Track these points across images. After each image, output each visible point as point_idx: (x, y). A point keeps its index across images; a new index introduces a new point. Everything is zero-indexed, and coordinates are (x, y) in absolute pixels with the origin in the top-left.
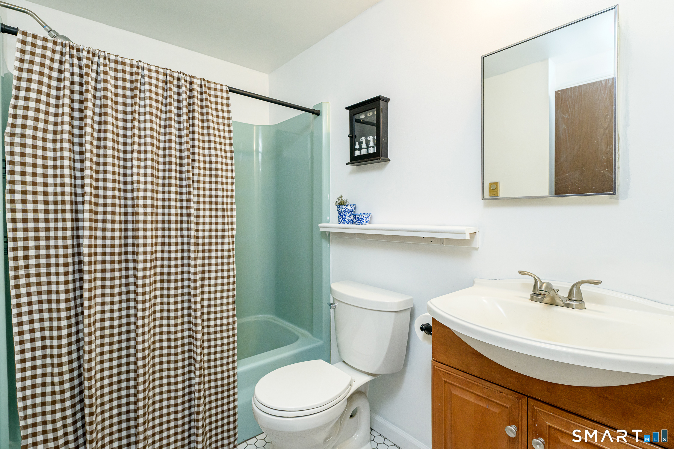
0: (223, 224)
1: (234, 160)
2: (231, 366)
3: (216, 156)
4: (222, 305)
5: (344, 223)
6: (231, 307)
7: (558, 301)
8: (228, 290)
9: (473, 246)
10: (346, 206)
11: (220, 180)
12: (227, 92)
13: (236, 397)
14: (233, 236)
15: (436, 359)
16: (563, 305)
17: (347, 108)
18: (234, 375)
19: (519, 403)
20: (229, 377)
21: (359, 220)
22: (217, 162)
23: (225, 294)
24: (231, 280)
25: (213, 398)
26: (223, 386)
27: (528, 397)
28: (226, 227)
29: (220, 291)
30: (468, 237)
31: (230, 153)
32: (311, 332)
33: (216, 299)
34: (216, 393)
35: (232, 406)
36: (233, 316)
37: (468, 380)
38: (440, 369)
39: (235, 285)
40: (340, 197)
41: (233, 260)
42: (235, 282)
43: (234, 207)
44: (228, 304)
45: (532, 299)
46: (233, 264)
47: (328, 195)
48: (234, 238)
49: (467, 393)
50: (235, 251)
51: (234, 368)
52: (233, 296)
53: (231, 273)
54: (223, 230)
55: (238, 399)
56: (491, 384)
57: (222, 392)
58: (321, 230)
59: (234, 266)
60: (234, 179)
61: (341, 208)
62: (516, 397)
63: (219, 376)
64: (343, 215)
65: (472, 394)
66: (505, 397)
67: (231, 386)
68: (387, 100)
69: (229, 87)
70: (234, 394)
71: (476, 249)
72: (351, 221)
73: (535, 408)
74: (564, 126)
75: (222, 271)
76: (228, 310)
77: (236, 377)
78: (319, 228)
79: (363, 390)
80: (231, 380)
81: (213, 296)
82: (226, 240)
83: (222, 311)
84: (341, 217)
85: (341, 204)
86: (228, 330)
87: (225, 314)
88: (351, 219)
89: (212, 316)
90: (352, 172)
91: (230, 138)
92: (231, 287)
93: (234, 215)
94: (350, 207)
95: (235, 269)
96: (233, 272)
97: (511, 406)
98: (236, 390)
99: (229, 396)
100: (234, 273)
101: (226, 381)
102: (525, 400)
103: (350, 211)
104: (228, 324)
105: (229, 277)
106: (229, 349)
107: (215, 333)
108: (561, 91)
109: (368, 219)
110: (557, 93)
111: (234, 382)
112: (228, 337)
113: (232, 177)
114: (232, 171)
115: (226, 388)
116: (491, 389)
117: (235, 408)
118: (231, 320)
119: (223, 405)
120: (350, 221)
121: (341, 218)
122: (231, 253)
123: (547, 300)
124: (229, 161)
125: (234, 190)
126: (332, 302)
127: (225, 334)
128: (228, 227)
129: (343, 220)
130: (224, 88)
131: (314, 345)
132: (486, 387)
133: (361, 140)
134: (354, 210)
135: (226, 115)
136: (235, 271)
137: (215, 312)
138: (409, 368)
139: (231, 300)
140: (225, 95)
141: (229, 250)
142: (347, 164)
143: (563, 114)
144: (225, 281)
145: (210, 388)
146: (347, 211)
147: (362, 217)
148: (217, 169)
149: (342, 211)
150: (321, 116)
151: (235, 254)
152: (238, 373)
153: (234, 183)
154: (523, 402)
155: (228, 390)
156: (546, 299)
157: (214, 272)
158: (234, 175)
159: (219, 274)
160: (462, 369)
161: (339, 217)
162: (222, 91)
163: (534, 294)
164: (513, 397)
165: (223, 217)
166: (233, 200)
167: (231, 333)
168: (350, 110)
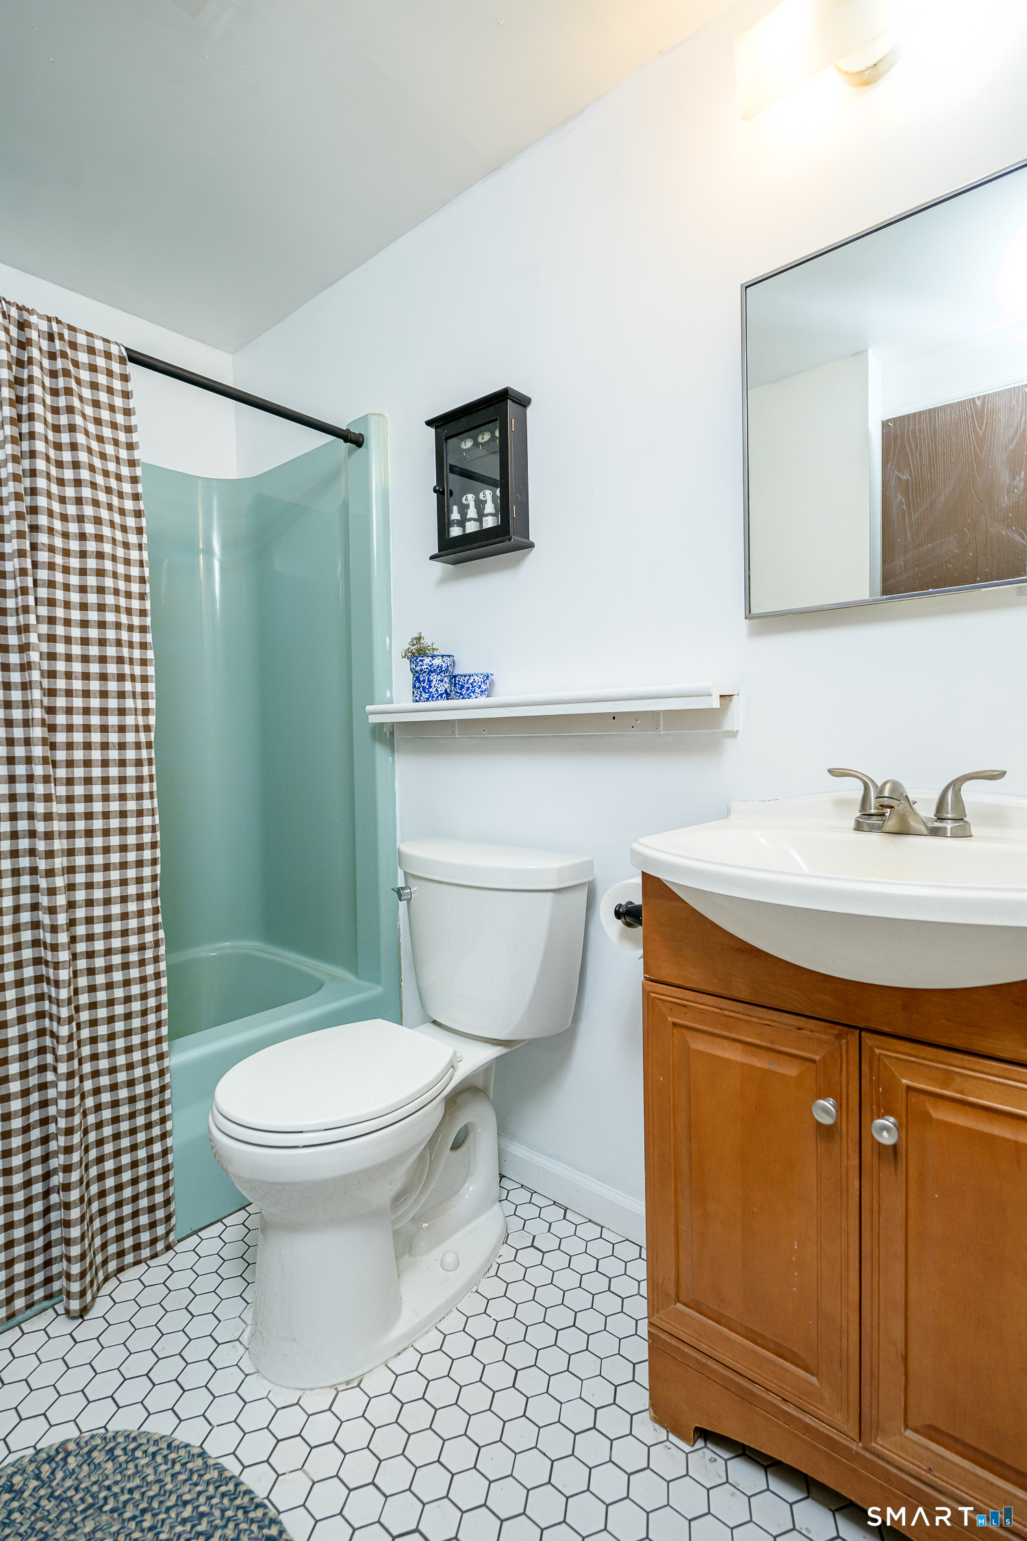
0: (121, 695)
1: (145, 535)
2: (152, 1051)
3: (98, 521)
4: (124, 899)
5: (428, 699)
6: (148, 904)
7: (914, 824)
8: (140, 864)
9: (728, 726)
10: (430, 659)
11: (109, 582)
12: (122, 361)
13: (169, 1126)
14: (147, 728)
15: (652, 978)
16: (925, 832)
17: (429, 423)
18: (162, 1073)
19: (841, 1046)
20: (147, 1078)
21: (462, 687)
22: (99, 538)
23: (131, 873)
24: (147, 838)
25: (108, 1131)
26: (132, 1100)
27: (861, 1029)
28: (129, 703)
29: (118, 865)
30: (715, 703)
31: (136, 517)
32: (355, 970)
33: (107, 884)
34: (116, 1120)
35: (157, 1148)
36: (156, 927)
37: (727, 1013)
38: (662, 997)
39: (158, 851)
40: (416, 638)
41: (151, 787)
42: (156, 842)
43: (150, 654)
44: (140, 897)
45: (859, 827)
46: (152, 797)
47: (387, 639)
48: (153, 734)
49: (726, 1042)
50: (154, 767)
51: (160, 1057)
52: (154, 878)
53: (147, 821)
54: (122, 712)
55: (174, 1132)
56: (778, 1013)
57: (132, 1116)
58: (373, 719)
59: (152, 803)
60: (148, 585)
61: (420, 663)
62: (835, 1035)
63: (122, 1077)
64: (424, 681)
65: (736, 1044)
66: (810, 1038)
67: (155, 1100)
68: (524, 402)
69: (127, 349)
70: (163, 1120)
71: (733, 734)
72: (444, 695)
73: (877, 1051)
74: (899, 497)
75: (123, 814)
76: (140, 914)
77: (167, 1079)
78: (367, 715)
79: (479, 1083)
80: (155, 1084)
81: (98, 877)
82: (130, 737)
83: (124, 916)
84: (421, 685)
85: (417, 652)
86: (142, 963)
87: (133, 923)
88: (444, 689)
89: (99, 928)
90: (445, 580)
91: (134, 480)
92: (147, 855)
93: (149, 674)
94: (440, 660)
95: (157, 811)
96: (150, 818)
97: (824, 1057)
98: (168, 1110)
99: (149, 1126)
100: (154, 821)
101: (140, 1089)
102: (853, 1037)
103: (440, 670)
104: (142, 947)
105: (140, 830)
106: (147, 1009)
107: (109, 969)
108: (895, 420)
109: (484, 687)
110: (885, 424)
111: (163, 1089)
112: (143, 980)
113: (142, 580)
114: (141, 564)
115: (140, 1105)
116: (779, 1025)
117: (165, 1153)
118: (149, 937)
119: (134, 1148)
120: (441, 695)
121: (419, 688)
122: (145, 771)
123: (891, 824)
124: (133, 539)
125: (149, 613)
126: (401, 884)
127: (134, 973)
128: (135, 703)
129: (425, 692)
130: (114, 350)
131: (360, 997)
132: (768, 1022)
133: (464, 502)
134: (450, 668)
135: (120, 419)
136: (157, 817)
137: (107, 919)
138: (584, 1026)
139: (147, 888)
140: (116, 367)
141: (139, 763)
142: (432, 558)
143: (899, 470)
144: (131, 839)
145: (98, 1108)
146: (435, 671)
147: (470, 681)
148: (100, 555)
149: (421, 670)
150: (367, 448)
151: (154, 772)
152: (171, 1068)
153: (148, 595)
154: (850, 1044)
155: (148, 1110)
156: (889, 823)
157: (100, 816)
158: (147, 574)
159: (115, 823)
160: (710, 989)
161: (414, 686)
162: (108, 355)
163: (863, 817)
164: (826, 1034)
165: (121, 677)
166: (146, 638)
167: (150, 970)
168: (436, 428)
